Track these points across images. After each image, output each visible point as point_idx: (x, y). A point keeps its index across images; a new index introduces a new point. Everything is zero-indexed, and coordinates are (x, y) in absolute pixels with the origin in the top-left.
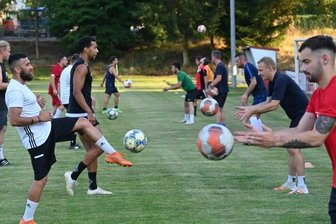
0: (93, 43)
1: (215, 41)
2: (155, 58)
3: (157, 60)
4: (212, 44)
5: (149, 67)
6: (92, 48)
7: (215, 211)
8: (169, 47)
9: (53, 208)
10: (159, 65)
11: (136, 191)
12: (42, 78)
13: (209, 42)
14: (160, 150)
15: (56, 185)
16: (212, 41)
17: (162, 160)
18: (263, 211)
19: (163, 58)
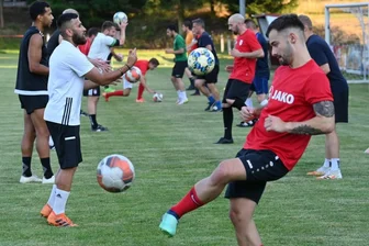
0: (47, 9)
1: (215, 9)
2: (144, 28)
3: (147, 30)
4: (213, 12)
5: (139, 38)
6: (46, 15)
7: (288, 202)
8: (161, 15)
9: (98, 198)
10: (150, 36)
11: (185, 180)
12: (8, 51)
13: (209, 9)
14: (189, 134)
15: (89, 173)
16: (212, 8)
17: (199, 145)
18: (342, 200)
19: (154, 28)
